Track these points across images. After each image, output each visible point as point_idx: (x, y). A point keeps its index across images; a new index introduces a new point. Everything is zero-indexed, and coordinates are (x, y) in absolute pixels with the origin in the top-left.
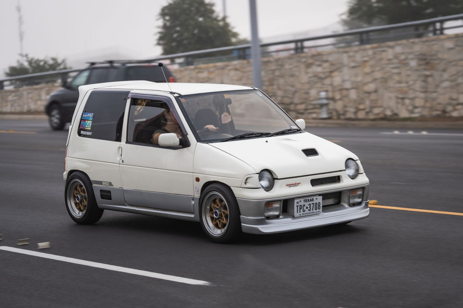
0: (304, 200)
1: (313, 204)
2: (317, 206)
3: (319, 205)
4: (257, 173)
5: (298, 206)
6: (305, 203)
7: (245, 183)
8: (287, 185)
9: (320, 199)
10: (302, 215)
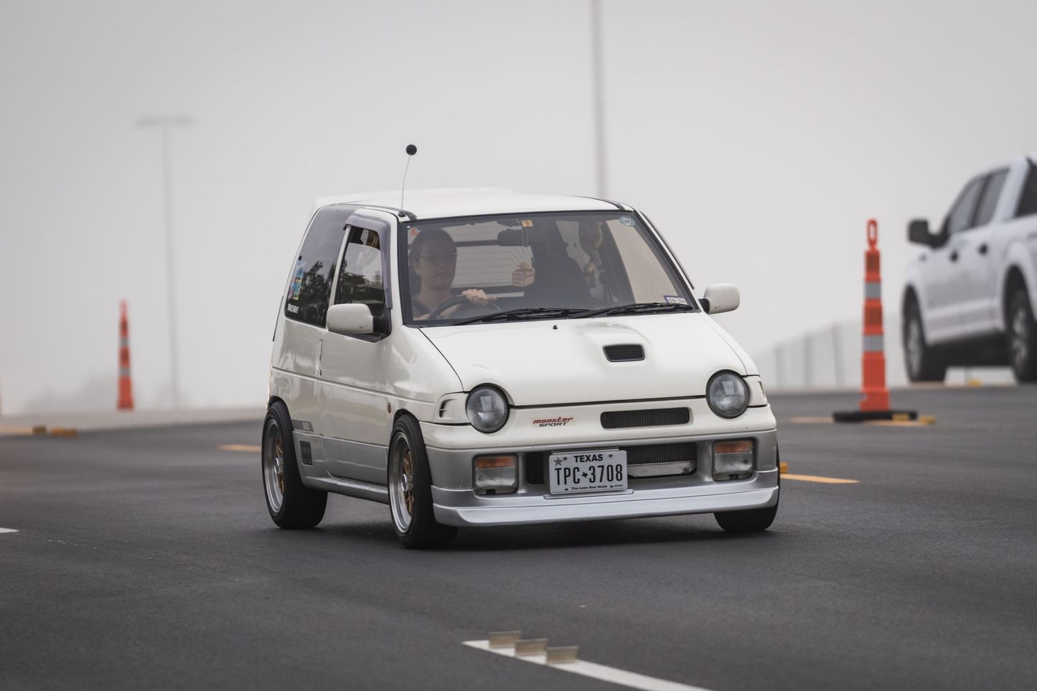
0: (576, 457)
1: (603, 467)
2: (613, 473)
3: (619, 470)
4: (465, 392)
5: (560, 469)
6: (579, 464)
7: (441, 414)
8: (536, 422)
9: (621, 457)
10: (570, 490)
